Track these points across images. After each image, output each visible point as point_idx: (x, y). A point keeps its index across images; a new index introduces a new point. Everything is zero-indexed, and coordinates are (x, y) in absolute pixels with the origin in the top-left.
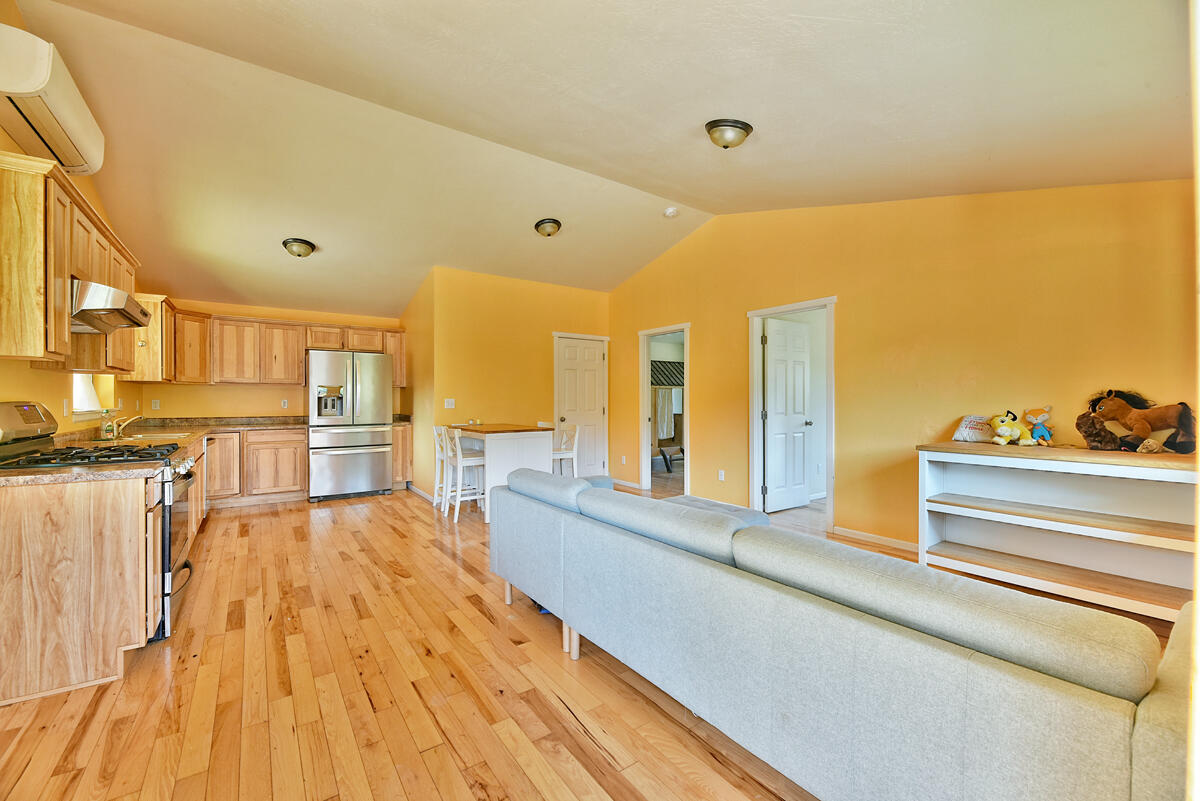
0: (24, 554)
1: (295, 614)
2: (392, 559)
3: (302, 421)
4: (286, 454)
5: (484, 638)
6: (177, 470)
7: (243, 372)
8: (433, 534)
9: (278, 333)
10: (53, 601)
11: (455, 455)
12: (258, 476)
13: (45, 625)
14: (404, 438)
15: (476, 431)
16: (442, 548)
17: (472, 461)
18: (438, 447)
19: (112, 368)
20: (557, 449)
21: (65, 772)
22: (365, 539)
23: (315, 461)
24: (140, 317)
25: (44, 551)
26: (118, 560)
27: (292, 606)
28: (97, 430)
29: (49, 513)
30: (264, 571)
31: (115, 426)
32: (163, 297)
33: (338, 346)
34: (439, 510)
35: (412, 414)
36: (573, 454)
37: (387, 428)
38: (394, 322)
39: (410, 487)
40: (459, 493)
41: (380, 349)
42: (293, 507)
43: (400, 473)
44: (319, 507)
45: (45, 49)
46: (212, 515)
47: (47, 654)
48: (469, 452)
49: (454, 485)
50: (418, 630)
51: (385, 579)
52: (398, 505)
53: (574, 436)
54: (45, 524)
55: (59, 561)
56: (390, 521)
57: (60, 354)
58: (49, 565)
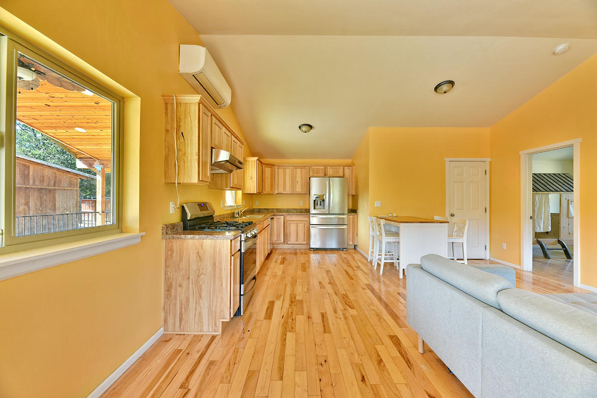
0: (190, 269)
1: (294, 317)
2: (345, 293)
3: (308, 211)
4: (301, 226)
5: (404, 382)
6: (248, 235)
7: (285, 189)
8: (368, 281)
9: (299, 170)
10: (199, 292)
11: (381, 234)
12: (290, 236)
13: (196, 302)
14: (353, 222)
15: (394, 221)
16: (373, 291)
17: (392, 239)
18: (371, 228)
19: (232, 187)
20: (450, 236)
21: (184, 388)
22: (332, 277)
23: (313, 231)
24: (239, 165)
25: (197, 269)
26: (221, 277)
27: (294, 312)
28: (234, 213)
29: (198, 252)
30: (286, 285)
31: (240, 212)
32: (257, 158)
33: (323, 175)
34: (371, 264)
35: (357, 209)
36: (464, 240)
37: (345, 216)
38: (349, 161)
39: (356, 247)
40: (383, 257)
41: (342, 175)
42: (303, 251)
43: (351, 240)
44: (313, 253)
45: (203, 50)
46: (274, 251)
47: (196, 315)
48: (389, 233)
49: (380, 251)
50: (357, 354)
51: (340, 306)
52: (349, 258)
53: (464, 227)
54: (197, 256)
55: (201, 275)
56: (346, 267)
57: (207, 182)
58: (198, 276)
